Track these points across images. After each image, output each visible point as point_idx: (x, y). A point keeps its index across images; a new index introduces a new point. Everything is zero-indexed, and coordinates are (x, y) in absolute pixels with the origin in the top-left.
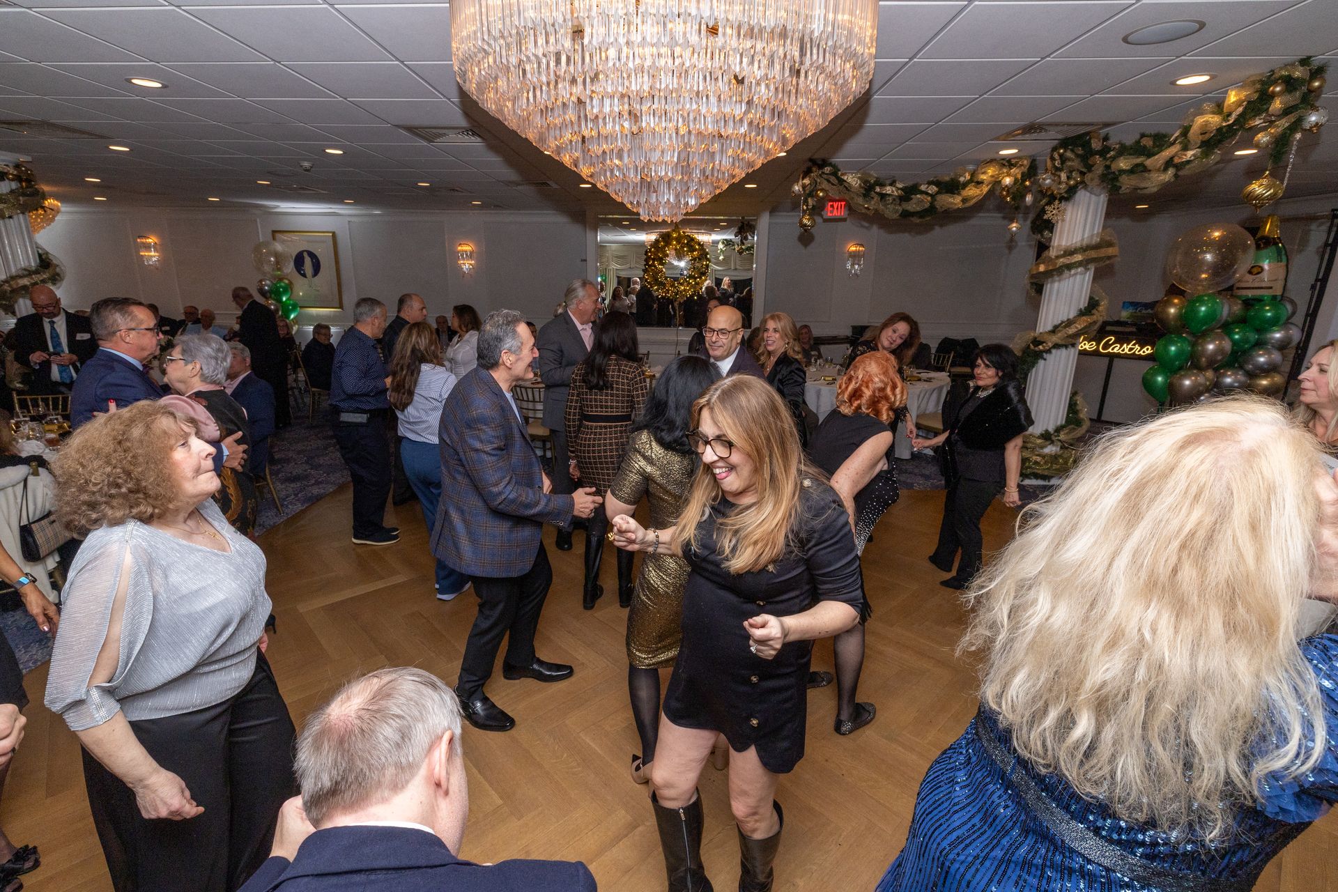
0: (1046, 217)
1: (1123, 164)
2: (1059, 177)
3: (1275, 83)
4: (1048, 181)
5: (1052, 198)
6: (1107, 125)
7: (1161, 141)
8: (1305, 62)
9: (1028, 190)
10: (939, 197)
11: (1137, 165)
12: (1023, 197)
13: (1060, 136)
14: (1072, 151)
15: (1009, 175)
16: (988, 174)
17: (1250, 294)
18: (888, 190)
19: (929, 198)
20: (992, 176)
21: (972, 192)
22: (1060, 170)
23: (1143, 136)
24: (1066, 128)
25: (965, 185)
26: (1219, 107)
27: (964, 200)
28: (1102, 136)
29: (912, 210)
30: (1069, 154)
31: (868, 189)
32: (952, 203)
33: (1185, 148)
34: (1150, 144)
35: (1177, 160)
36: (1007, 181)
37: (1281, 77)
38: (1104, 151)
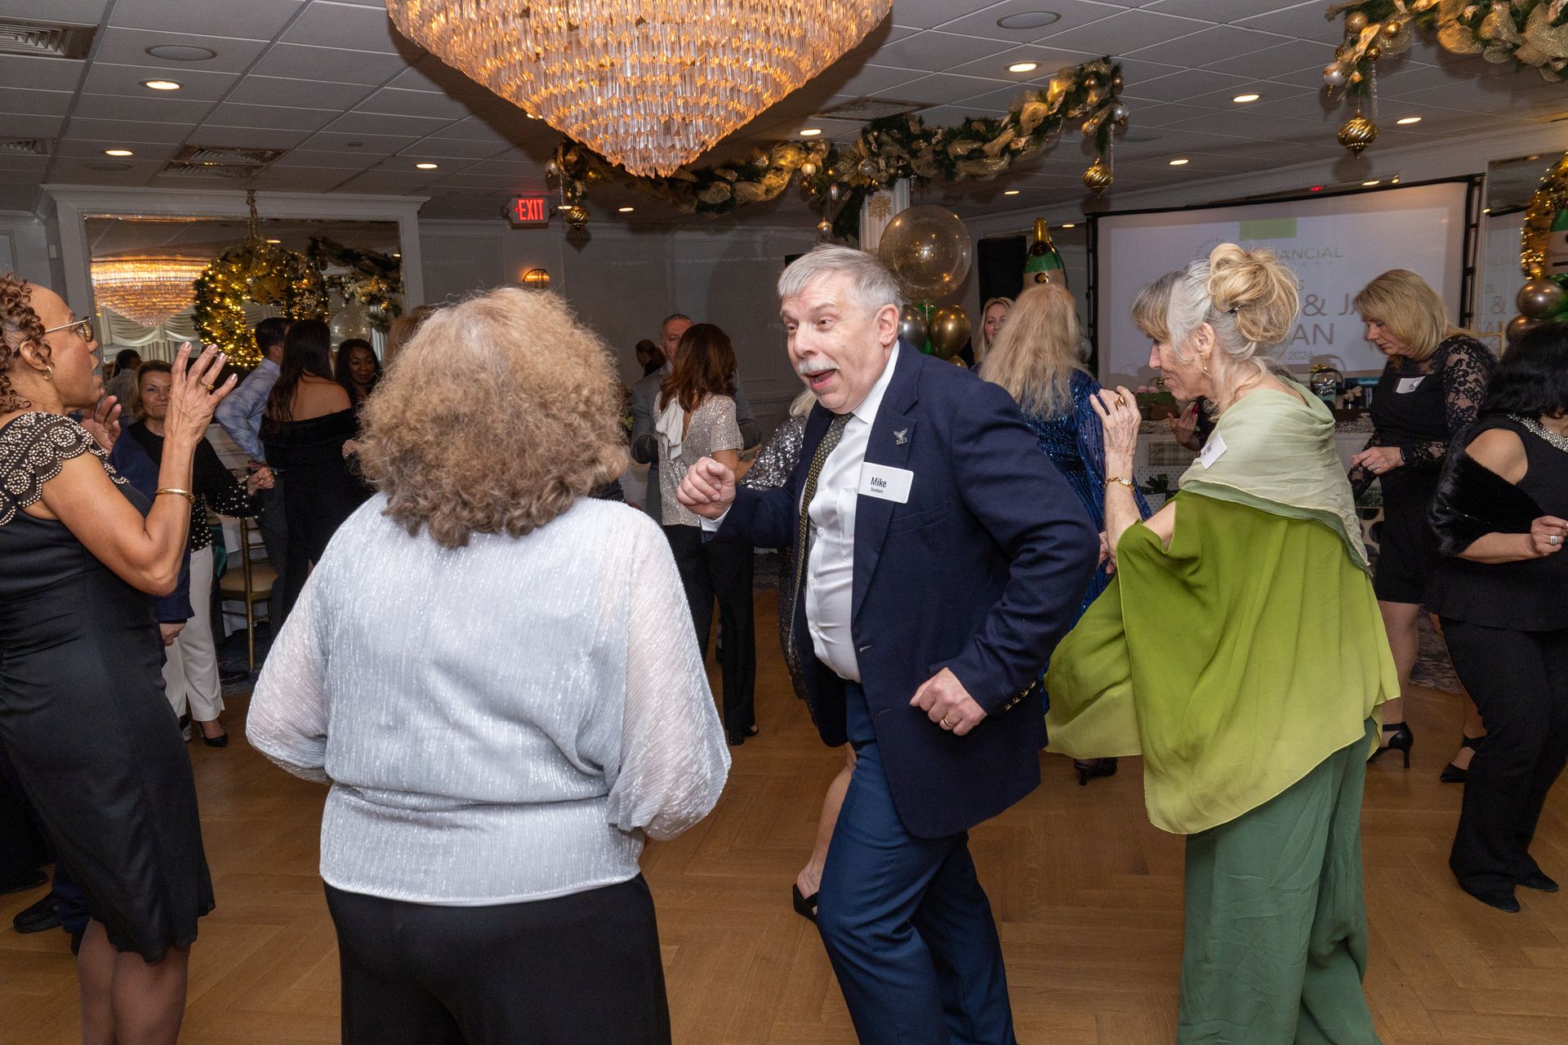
1: (960, 149)
2: (877, 163)
3: (1088, 76)
6: (923, 106)
7: (992, 128)
8: (1106, 60)
9: (832, 181)
10: (739, 186)
11: (973, 151)
12: (828, 189)
13: (875, 117)
14: (888, 134)
15: (808, 161)
16: (788, 158)
19: (729, 187)
20: (792, 162)
21: (771, 180)
22: (878, 155)
24: (876, 106)
25: (767, 170)
26: (1042, 97)
28: (920, 118)
29: (710, 202)
32: (756, 194)
33: (1019, 135)
34: (983, 128)
35: (1013, 146)
36: (809, 168)
37: (1093, 72)
38: (927, 135)
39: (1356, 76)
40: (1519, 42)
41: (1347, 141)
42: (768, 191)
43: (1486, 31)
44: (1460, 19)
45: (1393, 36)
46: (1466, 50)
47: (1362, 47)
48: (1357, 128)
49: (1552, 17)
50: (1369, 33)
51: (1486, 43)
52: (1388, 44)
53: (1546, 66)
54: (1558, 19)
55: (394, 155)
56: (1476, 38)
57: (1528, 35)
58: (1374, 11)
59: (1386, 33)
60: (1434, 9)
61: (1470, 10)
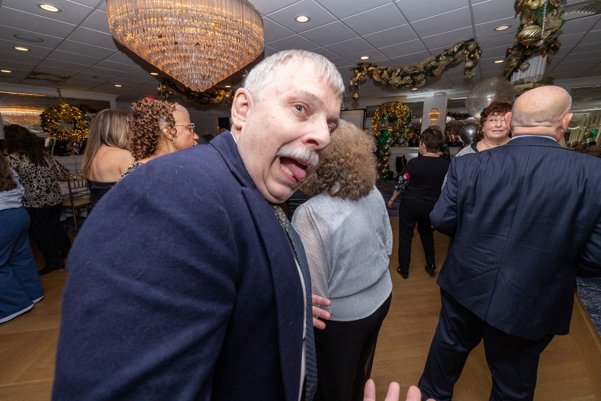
10: (210, 99)
16: (222, 93)
20: (224, 94)
21: (218, 98)
29: (203, 102)
32: (214, 101)
36: (227, 96)
39: (356, 84)
40: (389, 79)
41: (354, 98)
42: (217, 101)
43: (383, 76)
44: (378, 73)
45: (364, 76)
46: (378, 80)
47: (358, 77)
48: (356, 96)
49: (396, 74)
50: (359, 74)
51: (383, 79)
52: (363, 78)
53: (394, 85)
54: (398, 75)
55: (108, 82)
56: (381, 77)
57: (392, 78)
58: (360, 70)
59: (363, 75)
60: (373, 70)
61: (379, 72)
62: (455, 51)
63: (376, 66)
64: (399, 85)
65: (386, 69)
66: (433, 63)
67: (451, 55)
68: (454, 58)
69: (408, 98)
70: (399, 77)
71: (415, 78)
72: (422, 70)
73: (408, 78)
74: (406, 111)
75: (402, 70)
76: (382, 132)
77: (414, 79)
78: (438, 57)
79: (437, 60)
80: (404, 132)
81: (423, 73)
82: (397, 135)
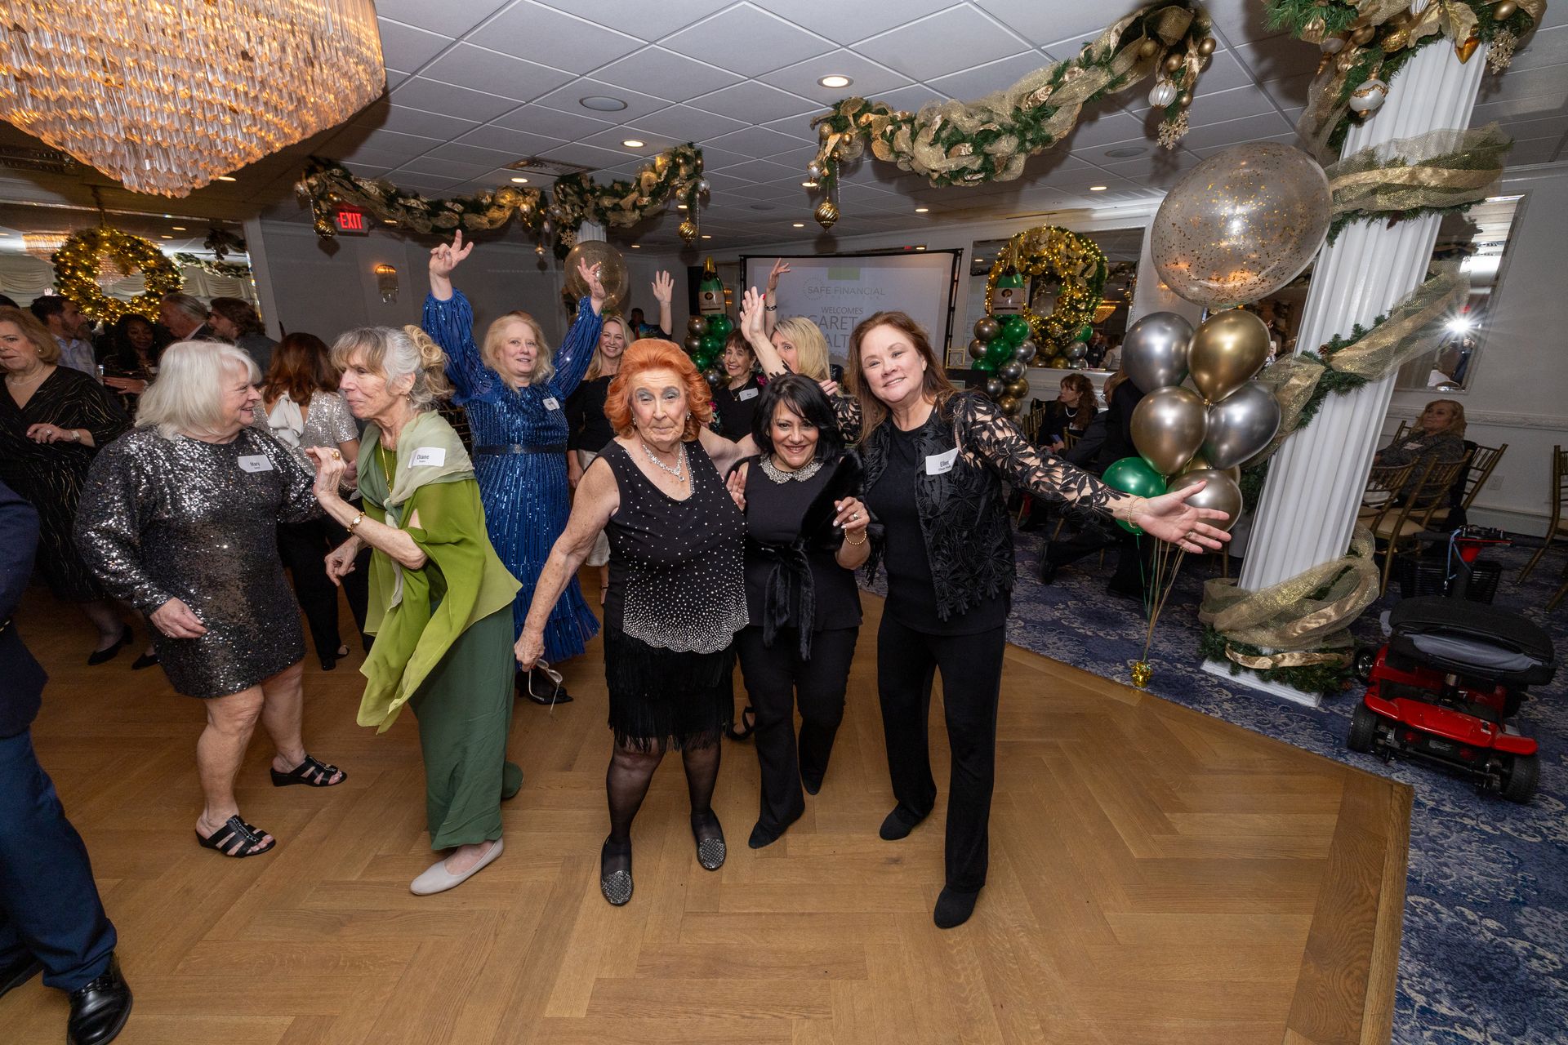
0: (562, 243)
1: (607, 202)
2: (565, 208)
3: (679, 156)
4: (557, 211)
5: (564, 227)
6: (591, 169)
7: (626, 187)
8: (691, 145)
9: (544, 218)
10: (466, 216)
11: (615, 205)
12: (541, 224)
13: (559, 174)
14: (570, 187)
15: (525, 202)
16: (507, 198)
17: (709, 313)
18: (413, 203)
19: (457, 216)
20: (511, 202)
21: (494, 213)
22: (565, 203)
23: (615, 182)
24: (560, 166)
25: (488, 207)
26: (654, 168)
27: (491, 222)
28: (589, 178)
29: (443, 226)
30: (568, 190)
31: (390, 199)
32: (480, 223)
33: (642, 195)
34: (620, 189)
35: (638, 203)
37: (681, 153)
38: (593, 191)
39: (826, 171)
40: (914, 155)
41: (820, 218)
43: (898, 145)
44: (884, 134)
45: (848, 144)
46: (887, 159)
47: (829, 150)
48: (826, 210)
49: (930, 136)
50: (834, 140)
51: (898, 154)
52: (845, 150)
53: (928, 174)
54: (934, 140)
56: (892, 150)
57: (918, 150)
58: (838, 123)
59: (844, 141)
60: (870, 125)
61: (889, 128)
62: (1112, 46)
63: (883, 112)
64: (941, 176)
65: (910, 120)
66: (1043, 94)
67: (1100, 64)
68: (1111, 71)
69: (1096, 215)
70: (939, 145)
71: (988, 149)
72: (1009, 121)
73: (966, 149)
74: (1085, 258)
75: (945, 123)
76: (1003, 322)
77: (987, 156)
78: (1059, 73)
79: (1056, 82)
80: (1076, 323)
81: (1011, 131)
82: (1053, 331)
